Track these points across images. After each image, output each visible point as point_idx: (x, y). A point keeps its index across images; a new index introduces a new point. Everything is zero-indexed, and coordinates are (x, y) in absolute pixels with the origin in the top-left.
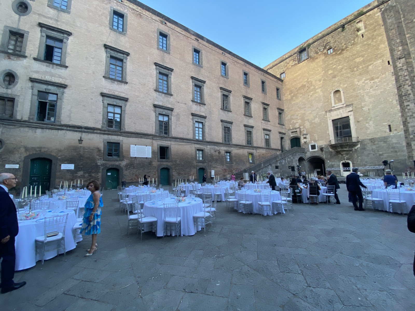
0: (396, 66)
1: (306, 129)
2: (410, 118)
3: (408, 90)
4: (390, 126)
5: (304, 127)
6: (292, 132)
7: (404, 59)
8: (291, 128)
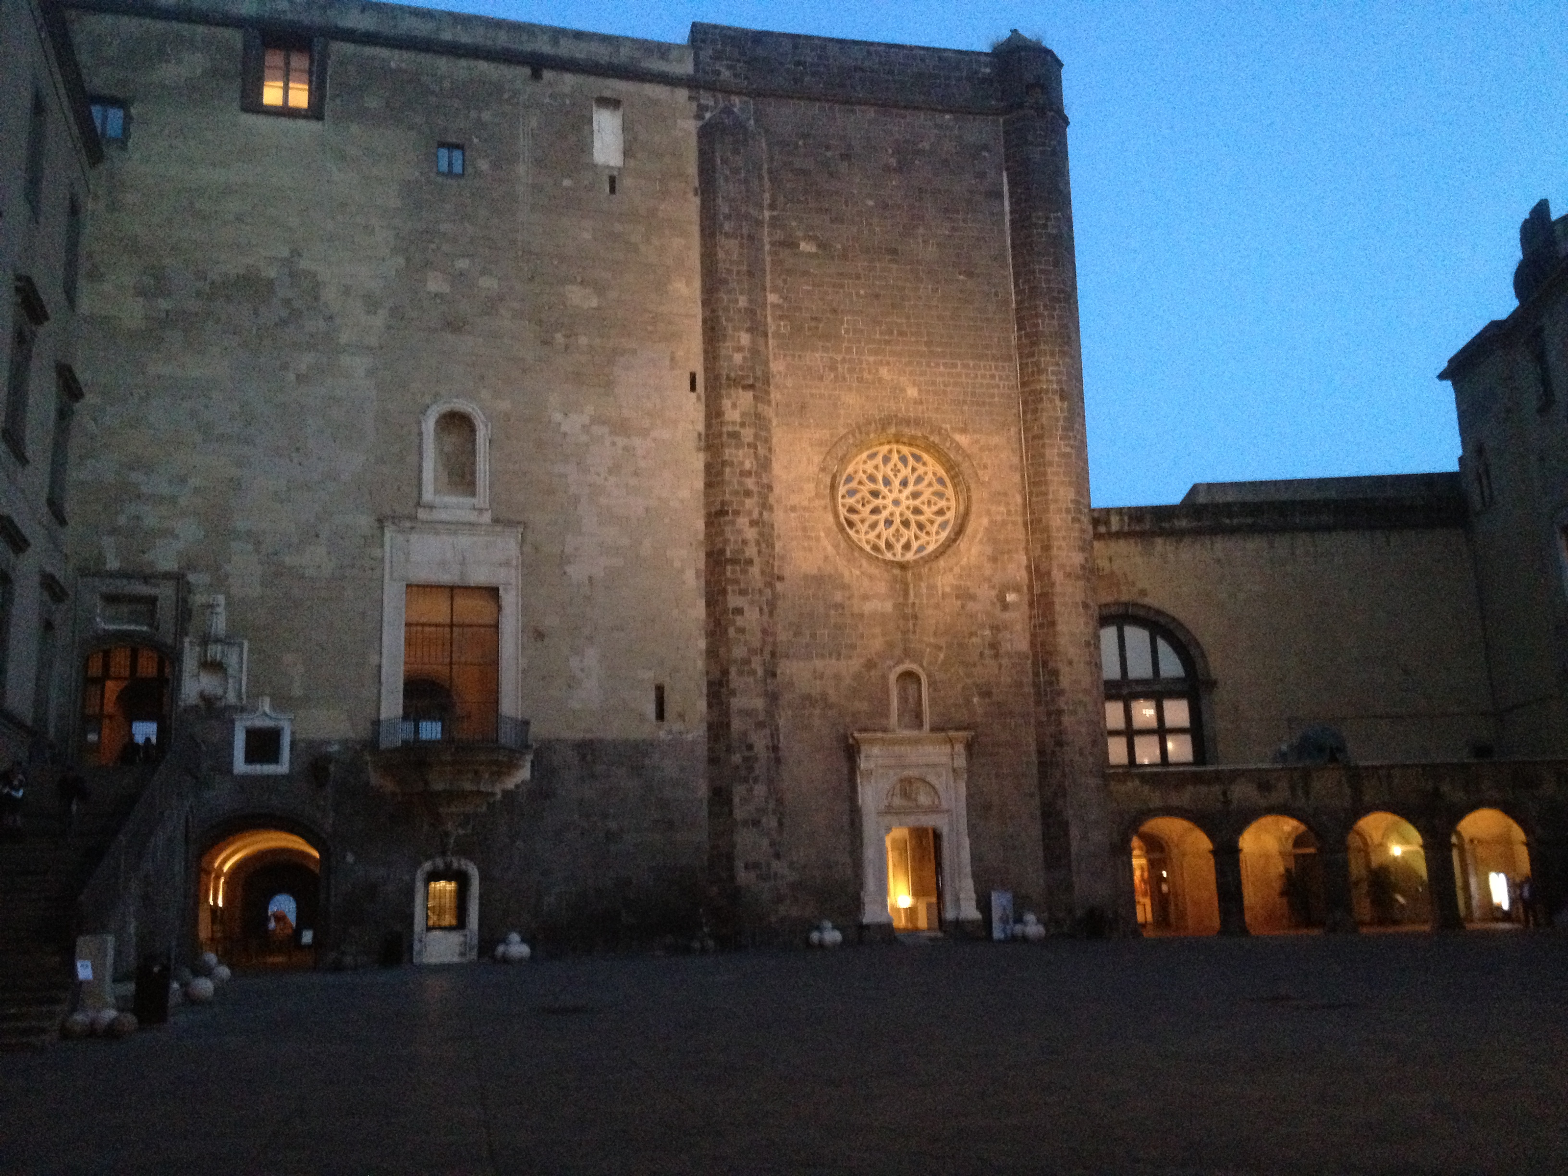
0: (719, 414)
1: (228, 597)
2: (741, 673)
3: (745, 542)
4: (660, 691)
5: (220, 583)
6: (111, 599)
7: (750, 394)
8: (113, 564)
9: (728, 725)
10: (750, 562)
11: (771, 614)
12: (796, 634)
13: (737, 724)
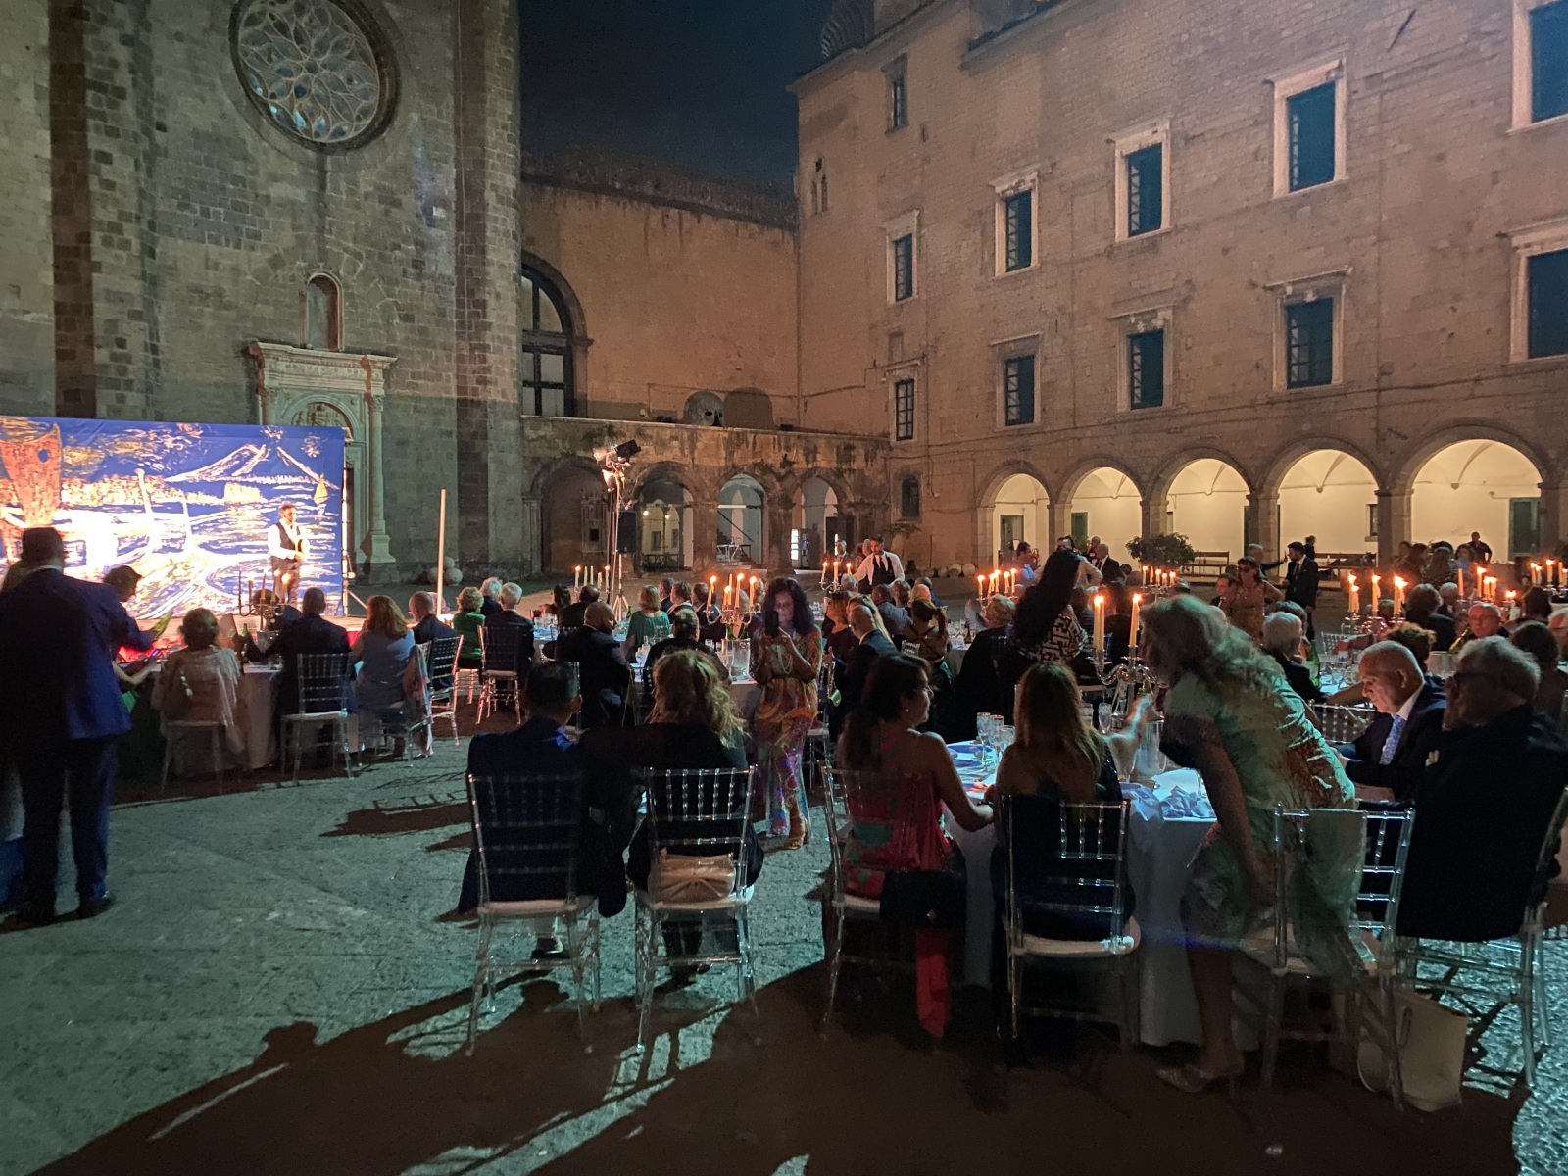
2: (107, 242)
9: (90, 310)
10: (121, 93)
11: (150, 172)
12: (183, 206)
13: (102, 310)
